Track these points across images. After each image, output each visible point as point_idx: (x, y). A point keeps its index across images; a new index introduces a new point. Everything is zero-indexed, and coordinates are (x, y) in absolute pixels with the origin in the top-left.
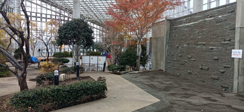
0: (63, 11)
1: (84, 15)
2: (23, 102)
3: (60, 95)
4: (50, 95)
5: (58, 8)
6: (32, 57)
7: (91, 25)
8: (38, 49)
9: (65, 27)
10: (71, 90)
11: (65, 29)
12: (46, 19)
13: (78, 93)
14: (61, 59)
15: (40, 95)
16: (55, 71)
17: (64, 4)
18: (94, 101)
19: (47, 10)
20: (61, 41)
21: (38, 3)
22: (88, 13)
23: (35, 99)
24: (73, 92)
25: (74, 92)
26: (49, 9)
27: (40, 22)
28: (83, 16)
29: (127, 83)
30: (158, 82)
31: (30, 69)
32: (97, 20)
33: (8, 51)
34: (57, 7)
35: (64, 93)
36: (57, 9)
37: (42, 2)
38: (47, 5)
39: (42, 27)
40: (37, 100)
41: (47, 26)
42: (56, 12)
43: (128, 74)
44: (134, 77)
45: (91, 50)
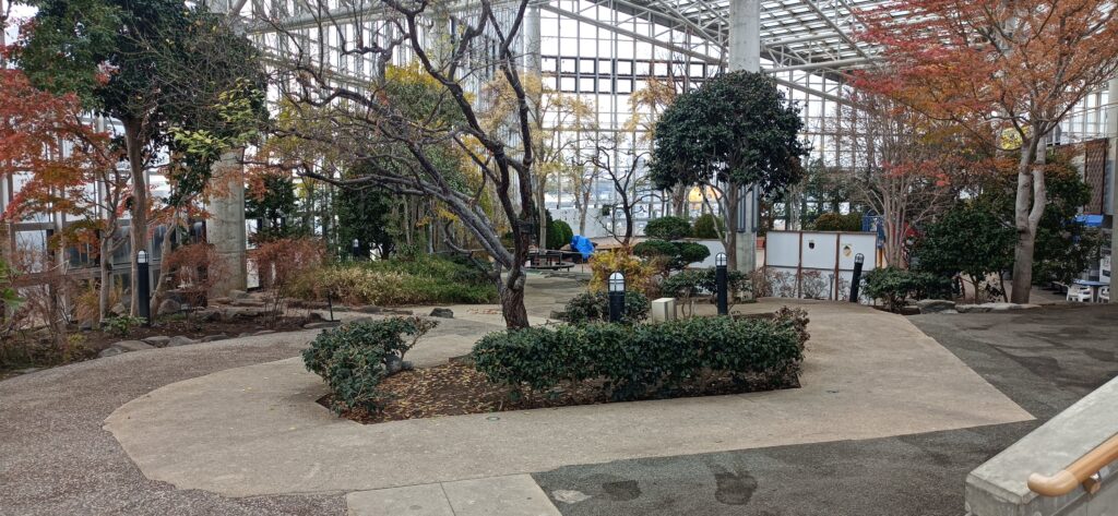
0: (699, 40)
1: (791, 46)
2: (506, 363)
3: (617, 355)
4: (585, 349)
5: (681, 29)
6: (578, 237)
7: (828, 88)
8: (600, 207)
9: (679, 112)
10: (655, 341)
11: (679, 121)
12: (632, 80)
13: (680, 356)
14: (676, 244)
15: (555, 345)
16: (612, 277)
17: (703, 8)
18: (746, 395)
19: (635, 42)
20: (669, 168)
21: (601, 18)
22: (809, 36)
23: (539, 358)
24: (663, 350)
25: (665, 348)
26: (642, 39)
27: (608, 97)
28: (787, 50)
29: (922, 347)
30: (1090, 352)
31: (566, 283)
32: (853, 63)
33: (478, 208)
34: (675, 23)
35: (632, 348)
36: (675, 32)
37: (619, 13)
38: (638, 20)
39: (616, 113)
40: (545, 363)
41: (634, 109)
42: (671, 46)
43: (949, 311)
44: (974, 325)
45: (826, 206)
